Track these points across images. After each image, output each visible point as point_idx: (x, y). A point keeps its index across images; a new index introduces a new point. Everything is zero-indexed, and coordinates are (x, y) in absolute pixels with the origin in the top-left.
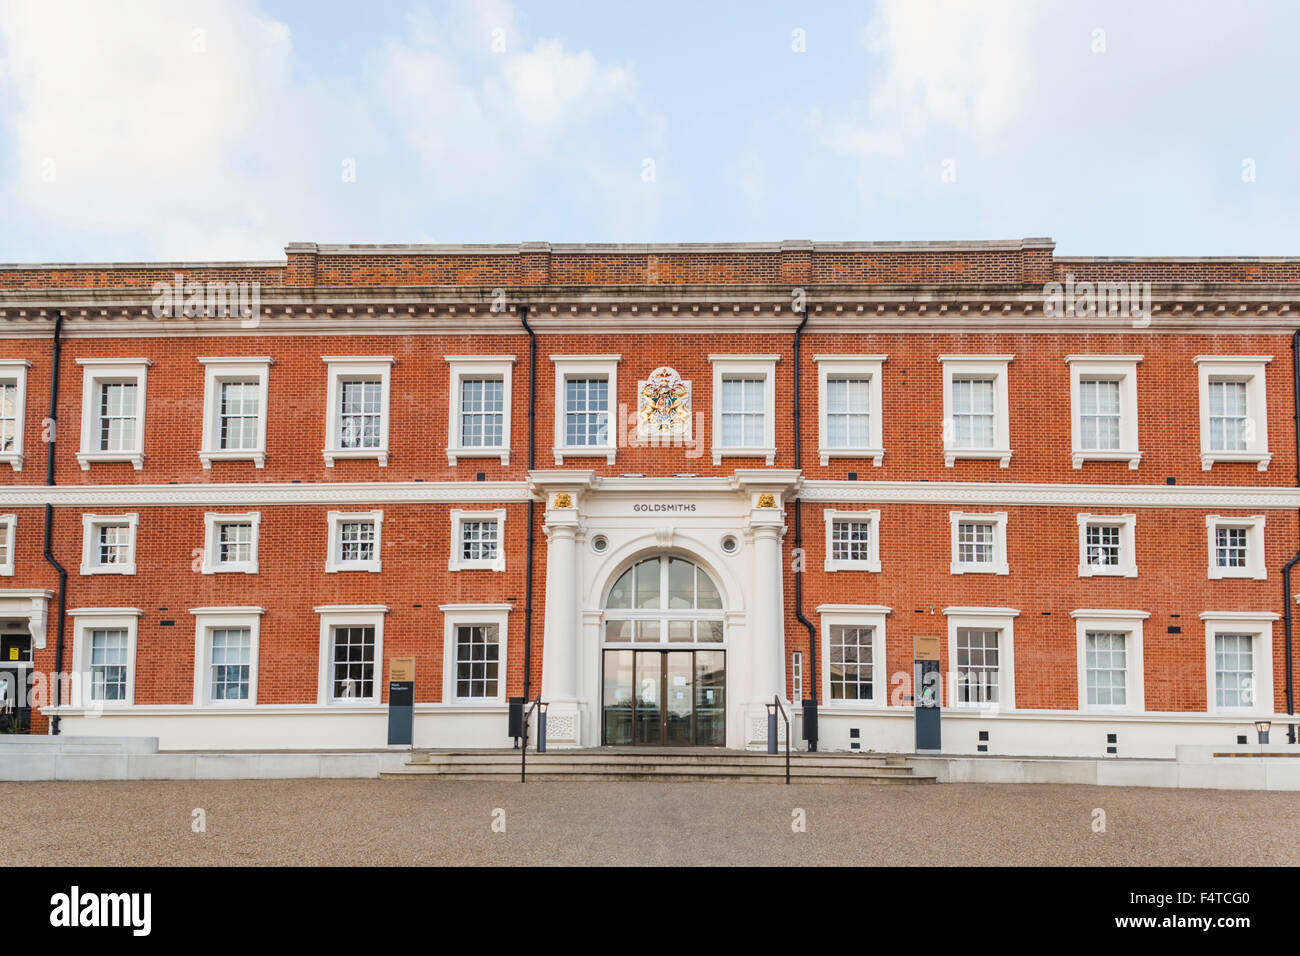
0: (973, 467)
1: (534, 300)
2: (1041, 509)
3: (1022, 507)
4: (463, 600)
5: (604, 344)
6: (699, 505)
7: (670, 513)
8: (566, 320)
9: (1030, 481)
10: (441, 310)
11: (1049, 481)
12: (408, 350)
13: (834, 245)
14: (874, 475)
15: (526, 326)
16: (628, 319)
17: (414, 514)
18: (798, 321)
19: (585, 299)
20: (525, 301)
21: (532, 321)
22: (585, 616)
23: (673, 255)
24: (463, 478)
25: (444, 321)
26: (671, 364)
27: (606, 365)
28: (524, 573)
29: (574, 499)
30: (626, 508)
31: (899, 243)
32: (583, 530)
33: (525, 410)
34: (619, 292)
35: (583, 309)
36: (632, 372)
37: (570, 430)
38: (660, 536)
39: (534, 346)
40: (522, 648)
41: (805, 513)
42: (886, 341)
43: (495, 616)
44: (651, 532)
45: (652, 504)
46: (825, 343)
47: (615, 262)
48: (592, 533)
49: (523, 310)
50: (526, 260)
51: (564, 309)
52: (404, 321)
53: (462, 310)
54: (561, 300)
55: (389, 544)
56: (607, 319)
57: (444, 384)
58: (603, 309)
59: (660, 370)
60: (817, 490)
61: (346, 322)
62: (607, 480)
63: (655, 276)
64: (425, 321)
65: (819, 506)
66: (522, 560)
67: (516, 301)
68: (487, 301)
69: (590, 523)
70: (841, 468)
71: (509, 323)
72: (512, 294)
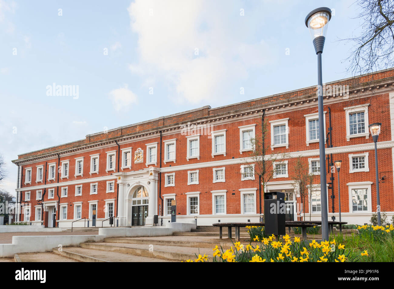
0: (192, 160)
2: (206, 168)
3: (202, 168)
4: (108, 198)
5: (130, 145)
6: (144, 176)
7: (139, 178)
8: (123, 142)
9: (204, 162)
10: (104, 144)
11: (208, 161)
12: (102, 152)
13: (168, 116)
14: (174, 165)
15: (117, 144)
16: (133, 140)
17: (102, 183)
19: (124, 137)
20: (115, 140)
21: (118, 143)
22: (126, 200)
23: (141, 124)
24: (109, 175)
25: (106, 145)
26: (139, 147)
27: (129, 149)
28: (117, 192)
29: (121, 177)
30: (132, 178)
31: (180, 113)
32: (125, 183)
33: (118, 160)
34: (129, 135)
35: (125, 139)
36: (134, 150)
38: (137, 183)
39: (119, 148)
40: (116, 207)
41: (162, 175)
43: (112, 201)
44: (135, 182)
45: (136, 176)
47: (132, 128)
48: (127, 184)
49: (116, 141)
50: (118, 131)
51: (122, 140)
52: (100, 146)
53: (107, 143)
54: (120, 138)
55: (99, 189)
56: (129, 140)
57: (106, 157)
58: (127, 139)
59: (138, 149)
60: (163, 170)
61: (93, 148)
62: (127, 173)
63: (138, 129)
64: (103, 146)
65: (164, 173)
66: (117, 190)
67: (114, 140)
68: (110, 141)
69: (127, 182)
70: (168, 164)
71: (114, 144)
72: (113, 139)
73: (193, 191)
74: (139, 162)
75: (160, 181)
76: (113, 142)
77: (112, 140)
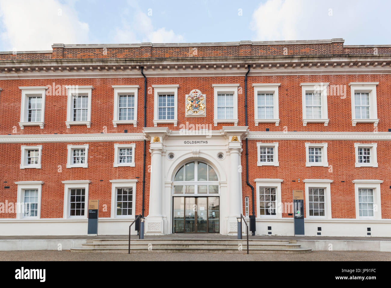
0: (314, 126)
1: (145, 64)
2: (340, 142)
3: (333, 141)
4: (119, 178)
5: (173, 81)
6: (209, 141)
7: (198, 144)
8: (158, 72)
9: (336, 131)
10: (110, 68)
11: (343, 131)
12: (98, 84)
13: (260, 42)
14: (276, 129)
15: (143, 74)
16: (182, 71)
17: (100, 146)
18: (246, 71)
19: (165, 63)
20: (142, 64)
21: (145, 72)
22: (165, 184)
24: (119, 132)
25: (112, 72)
26: (198, 88)
27: (173, 89)
28: (142, 168)
29: (161, 139)
30: (181, 142)
31: (284, 41)
32: (165, 151)
33: (143, 106)
34: (178, 60)
35: (164, 67)
36: (183, 91)
37: (160, 114)
38: (193, 153)
39: (146, 82)
40: (141, 196)
41: (249, 144)
42: (280, 78)
43: (131, 184)
44: (191, 151)
45: (191, 141)
46: (257, 79)
47: (176, 50)
48: (168, 152)
49: (142, 68)
50: (143, 50)
51: (157, 67)
52: (97, 73)
53: (118, 68)
54: (156, 63)
55: (91, 157)
56: (174, 71)
57: (112, 96)
58: (172, 67)
60: (254, 135)
61: (74, 73)
62: (174, 132)
64: (105, 72)
65: (255, 141)
66: (141, 163)
67: (139, 64)
68: (128, 64)
69: (167, 148)
70: (263, 126)
71: (136, 73)
72: (137, 61)
73: (317, 178)
74: (197, 114)
75: (247, 154)
76: (134, 68)
77: (133, 64)
